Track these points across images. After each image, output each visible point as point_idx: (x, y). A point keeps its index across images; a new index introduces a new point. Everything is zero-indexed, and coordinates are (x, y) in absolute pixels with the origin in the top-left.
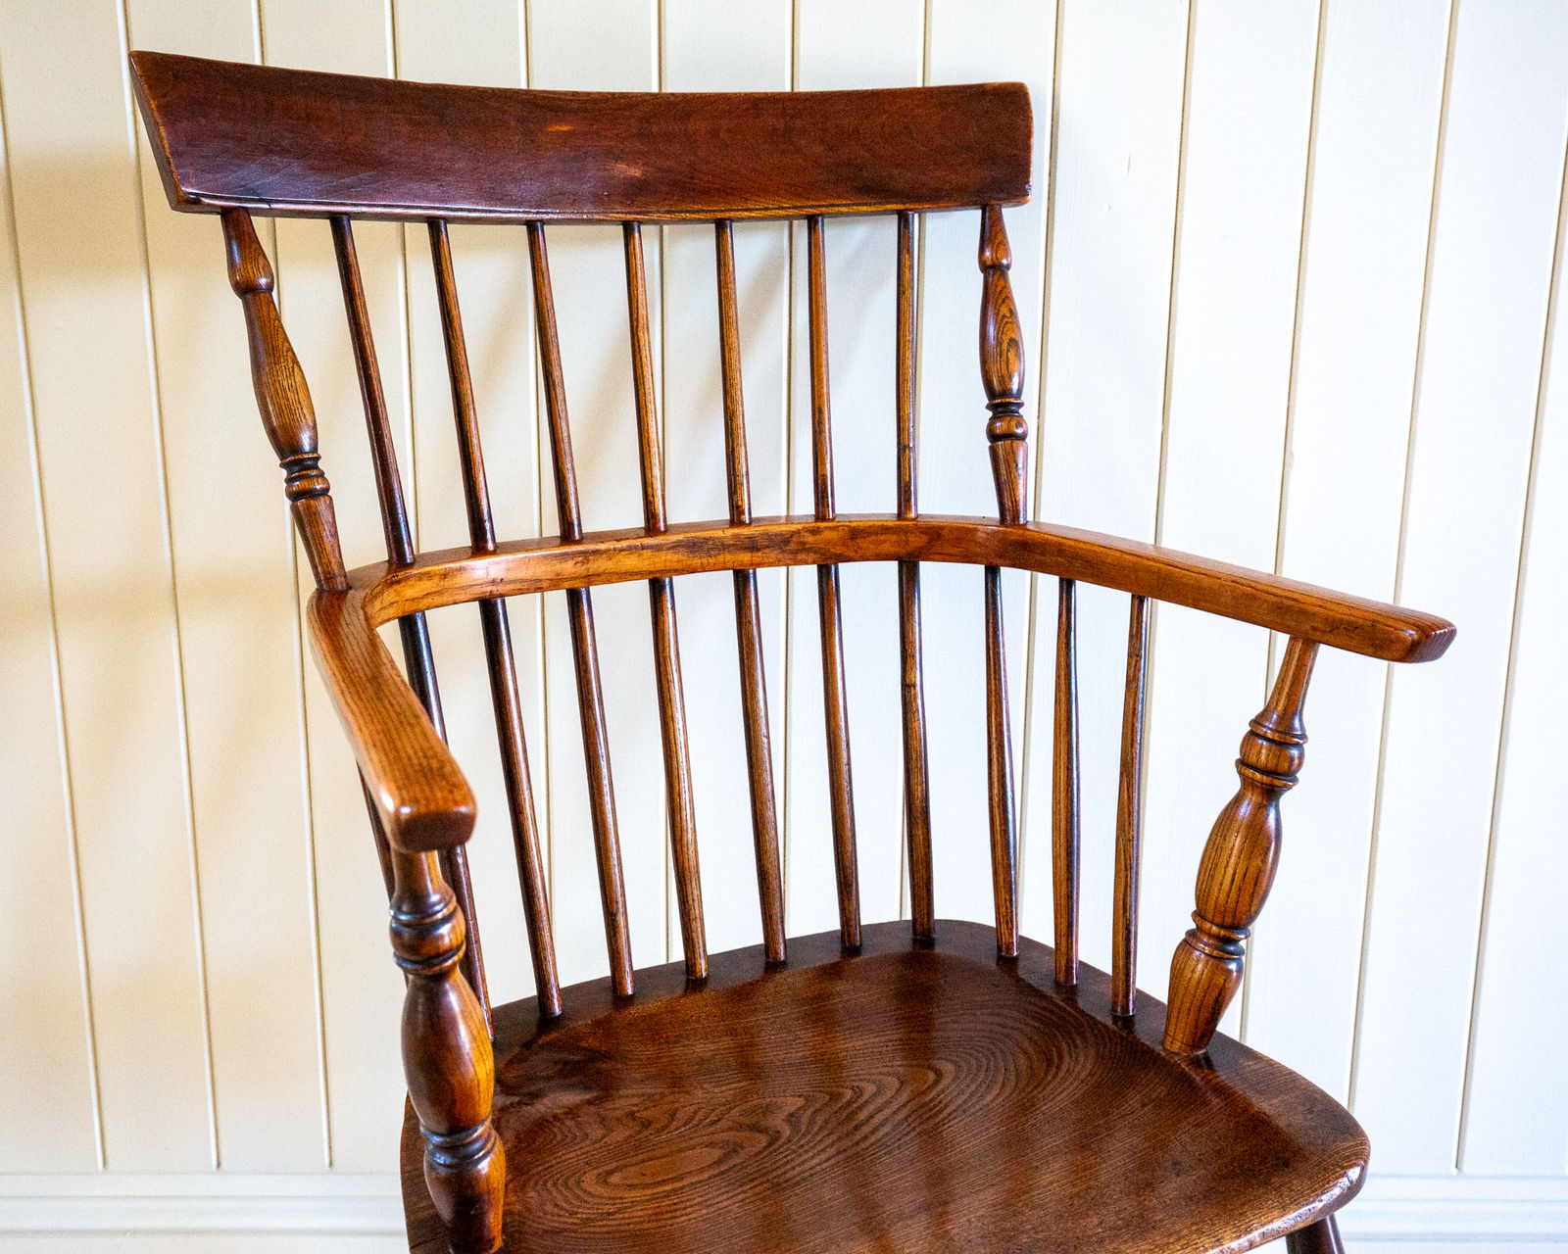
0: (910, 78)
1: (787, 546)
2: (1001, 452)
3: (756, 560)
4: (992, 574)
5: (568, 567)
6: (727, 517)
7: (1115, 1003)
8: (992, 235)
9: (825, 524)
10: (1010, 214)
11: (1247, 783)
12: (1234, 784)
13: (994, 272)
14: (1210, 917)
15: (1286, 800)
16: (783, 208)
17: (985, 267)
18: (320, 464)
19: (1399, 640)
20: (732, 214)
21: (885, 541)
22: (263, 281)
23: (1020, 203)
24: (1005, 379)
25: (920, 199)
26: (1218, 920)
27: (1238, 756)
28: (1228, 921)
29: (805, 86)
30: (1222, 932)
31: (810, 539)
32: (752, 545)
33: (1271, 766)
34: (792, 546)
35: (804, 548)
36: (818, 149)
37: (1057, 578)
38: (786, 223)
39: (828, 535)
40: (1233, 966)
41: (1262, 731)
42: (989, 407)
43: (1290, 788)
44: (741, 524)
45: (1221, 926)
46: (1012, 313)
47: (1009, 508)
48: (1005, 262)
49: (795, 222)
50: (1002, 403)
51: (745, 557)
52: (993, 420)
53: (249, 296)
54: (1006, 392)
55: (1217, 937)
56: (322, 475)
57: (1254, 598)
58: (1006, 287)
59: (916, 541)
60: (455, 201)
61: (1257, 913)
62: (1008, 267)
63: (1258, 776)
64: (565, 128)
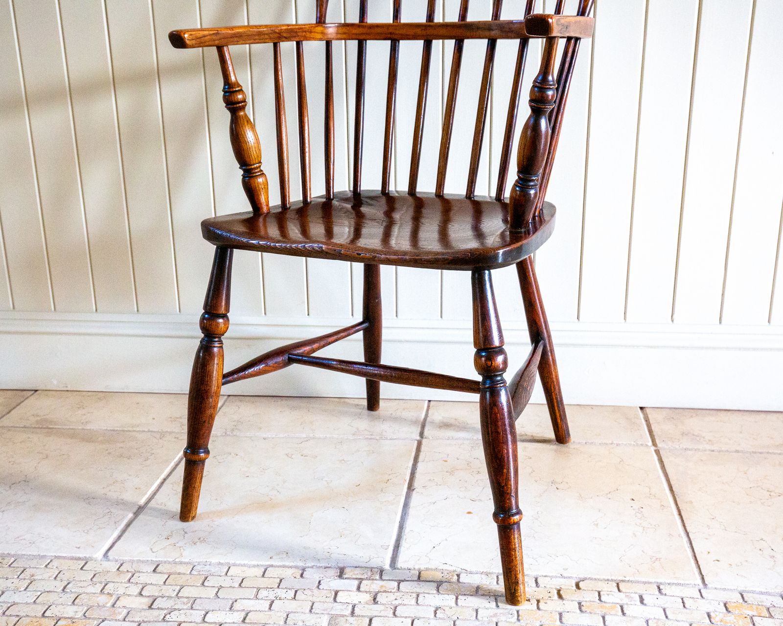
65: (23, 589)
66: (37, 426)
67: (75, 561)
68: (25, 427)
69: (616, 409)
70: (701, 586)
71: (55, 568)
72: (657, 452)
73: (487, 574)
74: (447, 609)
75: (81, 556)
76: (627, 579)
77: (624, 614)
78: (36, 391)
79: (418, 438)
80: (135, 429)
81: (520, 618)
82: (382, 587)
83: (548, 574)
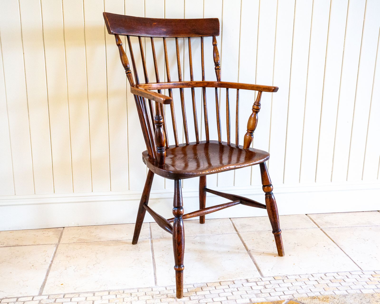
0: (201, 17)
1: (187, 85)
2: (217, 71)
3: (183, 87)
4: (216, 89)
5: (159, 86)
6: (179, 81)
7: (236, 145)
8: (214, 40)
9: (192, 82)
10: (217, 37)
11: (253, 111)
12: (252, 112)
13: (215, 46)
14: (249, 130)
15: (258, 113)
16: (185, 36)
17: (213, 45)
18: (130, 69)
19: (272, 89)
20: (178, 36)
21: (201, 84)
22: (121, 44)
23: (218, 36)
24: (217, 61)
25: (204, 35)
26: (250, 130)
27: (252, 108)
28: (251, 130)
29: (186, 18)
30: (251, 132)
31: (191, 84)
32: (183, 84)
33: (256, 108)
34: (188, 85)
35: (190, 85)
36: (190, 27)
37: (226, 88)
38: (183, 38)
39: (193, 83)
40: (252, 137)
41: (255, 104)
42: (215, 65)
43: (259, 111)
44: (181, 81)
45: (250, 131)
46: (218, 51)
47: (219, 79)
48: (216, 44)
49: (185, 38)
50: (217, 64)
51: (182, 86)
52: (215, 67)
53: (119, 46)
54: (217, 63)
55: (250, 132)
56: (130, 70)
57: (254, 87)
58: (217, 48)
59: (205, 84)
60: (142, 34)
61: (255, 129)
62: (217, 45)
63: (255, 110)
64: (155, 24)
65: (137, 300)
66: (79, 242)
67: (148, 289)
68: (74, 243)
69: (298, 215)
70: (362, 271)
71: (142, 291)
72: (321, 230)
73: (296, 275)
74: (291, 287)
75: (148, 287)
76: (339, 271)
77: (345, 282)
78: (64, 228)
79: (236, 232)
80: (123, 239)
81: (316, 287)
82: (265, 283)
83: (314, 273)
